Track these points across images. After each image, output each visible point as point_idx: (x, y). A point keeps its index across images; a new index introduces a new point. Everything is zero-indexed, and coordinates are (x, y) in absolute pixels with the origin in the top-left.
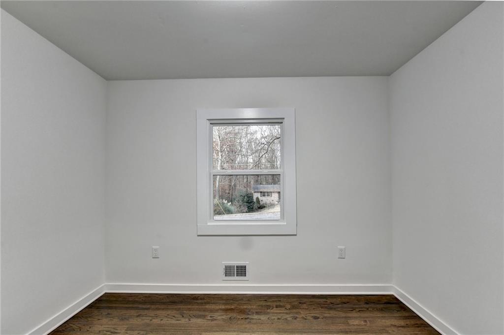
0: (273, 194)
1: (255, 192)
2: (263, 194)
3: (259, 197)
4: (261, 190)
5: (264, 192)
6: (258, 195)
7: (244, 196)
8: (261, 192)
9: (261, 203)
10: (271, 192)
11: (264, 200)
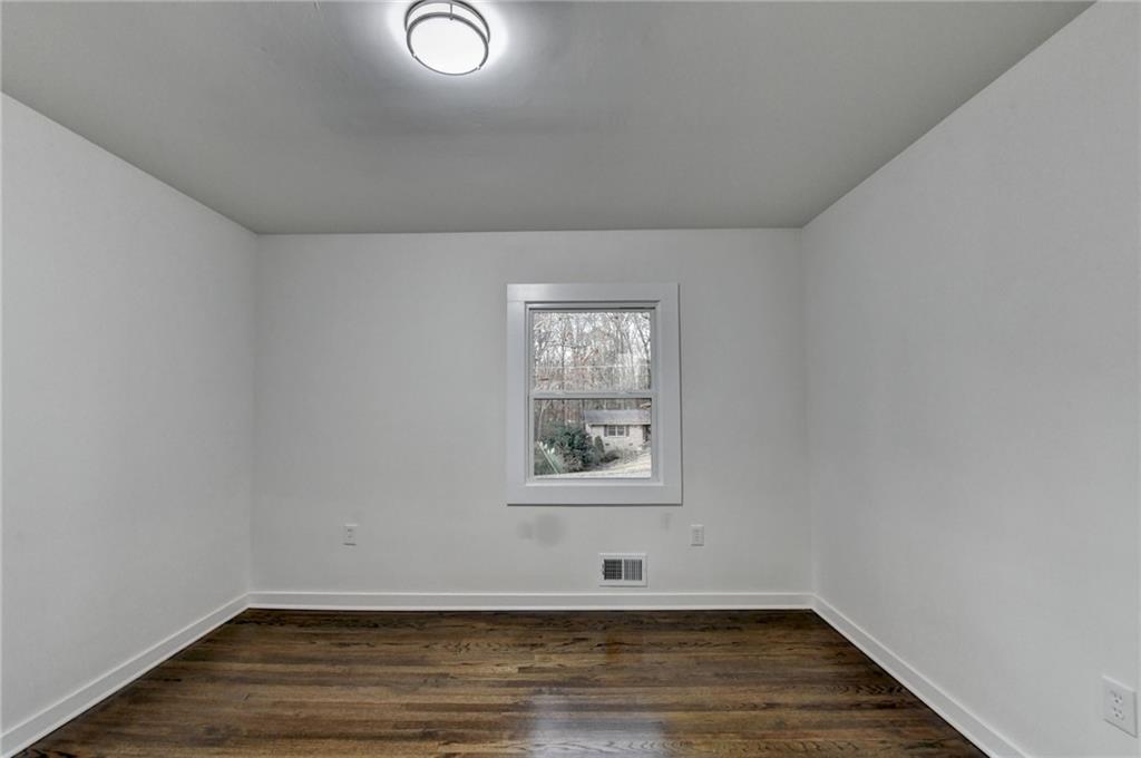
0: (632, 430)
1: (593, 426)
2: (611, 429)
3: (603, 437)
4: (607, 422)
5: (612, 426)
6: (600, 432)
7: (574, 436)
8: (605, 426)
9: (607, 450)
10: (628, 426)
11: (613, 442)
